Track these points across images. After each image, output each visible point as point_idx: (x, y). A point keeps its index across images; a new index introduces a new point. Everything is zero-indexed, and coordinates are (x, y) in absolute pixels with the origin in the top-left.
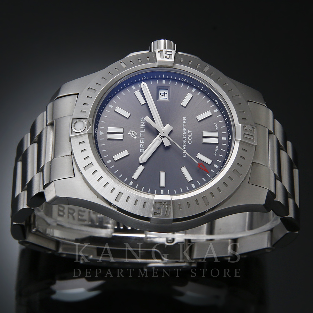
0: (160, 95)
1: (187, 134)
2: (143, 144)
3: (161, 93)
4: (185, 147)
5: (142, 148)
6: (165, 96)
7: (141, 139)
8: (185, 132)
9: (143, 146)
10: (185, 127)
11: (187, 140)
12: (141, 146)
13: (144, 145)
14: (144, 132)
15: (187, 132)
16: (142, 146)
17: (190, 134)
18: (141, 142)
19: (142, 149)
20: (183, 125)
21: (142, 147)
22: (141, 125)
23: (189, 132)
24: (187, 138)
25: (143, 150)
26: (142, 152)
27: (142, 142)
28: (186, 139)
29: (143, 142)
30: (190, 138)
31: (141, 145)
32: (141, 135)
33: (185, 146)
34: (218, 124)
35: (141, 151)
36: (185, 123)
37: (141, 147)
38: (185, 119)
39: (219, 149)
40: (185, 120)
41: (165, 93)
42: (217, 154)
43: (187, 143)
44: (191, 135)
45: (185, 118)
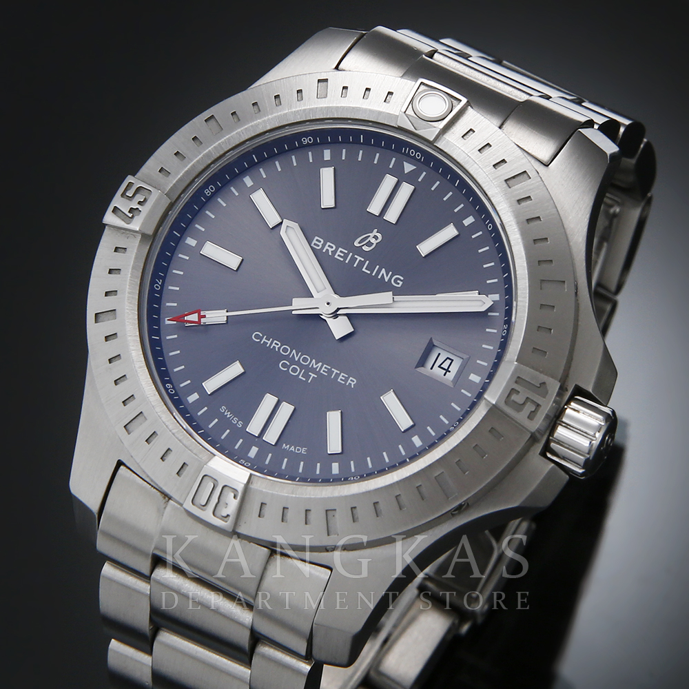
0: (448, 358)
1: (308, 369)
2: (334, 252)
3: (452, 360)
4: (277, 347)
5: (324, 246)
6: (439, 367)
7: (348, 254)
8: (315, 366)
9: (327, 250)
10: (330, 372)
11: (292, 361)
12: (329, 246)
13: (330, 254)
14: (364, 270)
15: (314, 371)
16: (329, 248)
17: (306, 376)
18: (341, 252)
19: (320, 244)
20: (336, 371)
21: (327, 247)
22: (383, 269)
23: (313, 375)
24: (298, 363)
25: (319, 246)
26: (315, 241)
27: (338, 253)
28: (297, 359)
29: (339, 255)
30: (294, 370)
31: (332, 247)
32: (359, 258)
33: (279, 348)
34: (299, 457)
35: (317, 240)
36: (341, 377)
37: (328, 244)
38: (349, 381)
39: (233, 427)
40: (347, 379)
41: (447, 370)
42: (222, 417)
43: (286, 358)
44: (300, 377)
45: (353, 383)
